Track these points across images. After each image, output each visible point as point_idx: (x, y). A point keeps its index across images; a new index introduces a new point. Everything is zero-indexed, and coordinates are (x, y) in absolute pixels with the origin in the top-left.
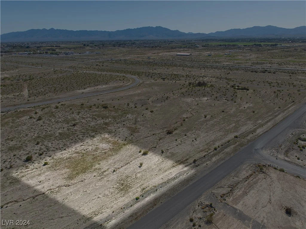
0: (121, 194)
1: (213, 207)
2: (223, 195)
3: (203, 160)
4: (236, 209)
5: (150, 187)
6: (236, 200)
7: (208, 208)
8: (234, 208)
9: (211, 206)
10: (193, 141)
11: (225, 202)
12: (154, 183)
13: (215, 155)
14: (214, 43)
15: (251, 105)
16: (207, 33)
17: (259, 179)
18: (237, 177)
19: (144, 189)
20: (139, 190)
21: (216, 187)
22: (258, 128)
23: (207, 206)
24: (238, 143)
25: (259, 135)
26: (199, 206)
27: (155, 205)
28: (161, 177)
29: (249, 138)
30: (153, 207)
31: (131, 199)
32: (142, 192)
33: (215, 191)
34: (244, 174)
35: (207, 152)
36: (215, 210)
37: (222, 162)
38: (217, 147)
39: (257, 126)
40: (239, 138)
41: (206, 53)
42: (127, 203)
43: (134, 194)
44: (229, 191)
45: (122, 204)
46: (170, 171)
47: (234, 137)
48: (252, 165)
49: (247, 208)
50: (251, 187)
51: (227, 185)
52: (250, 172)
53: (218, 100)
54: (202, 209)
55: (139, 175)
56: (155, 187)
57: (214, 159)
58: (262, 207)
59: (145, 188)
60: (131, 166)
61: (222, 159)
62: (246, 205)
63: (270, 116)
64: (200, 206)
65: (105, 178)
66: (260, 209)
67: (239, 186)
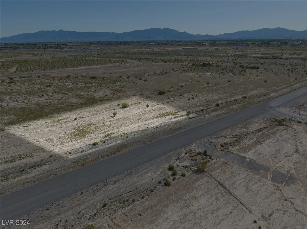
0: (73, 139)
1: (208, 155)
2: (225, 144)
3: (200, 113)
4: (245, 158)
5: (119, 134)
6: (245, 149)
7: (200, 157)
8: (241, 156)
9: (205, 153)
10: (189, 99)
11: (228, 150)
12: (125, 131)
13: (216, 110)
14: (221, 42)
15: (262, 78)
16: (215, 35)
17: (277, 130)
18: (247, 128)
19: (108, 135)
20: (102, 135)
21: (215, 137)
22: (272, 92)
23: (199, 154)
24: (246, 102)
25: (274, 97)
26: (186, 154)
27: (119, 151)
28: (137, 125)
29: (261, 99)
30: (114, 153)
31: (85, 144)
32: (105, 138)
33: (213, 140)
34: (255, 126)
35: (207, 107)
36: (210, 158)
37: (225, 116)
38: (220, 104)
39: (271, 91)
40: (249, 98)
41: (214, 48)
42: (77, 148)
43: (92, 139)
44: (234, 141)
45: (68, 149)
46: (152, 120)
47: (243, 98)
48: (266, 119)
49: (262, 157)
50: (267, 137)
51: (231, 135)
52: (264, 125)
53: (224, 74)
54: (190, 157)
55: (107, 123)
56: (126, 134)
57: (215, 113)
58: (286, 157)
59: (111, 134)
60: (101, 116)
61: (226, 113)
62: (260, 154)
63: (285, 84)
64: (188, 154)
65: (59, 125)
66: (282, 158)
67: (249, 136)
